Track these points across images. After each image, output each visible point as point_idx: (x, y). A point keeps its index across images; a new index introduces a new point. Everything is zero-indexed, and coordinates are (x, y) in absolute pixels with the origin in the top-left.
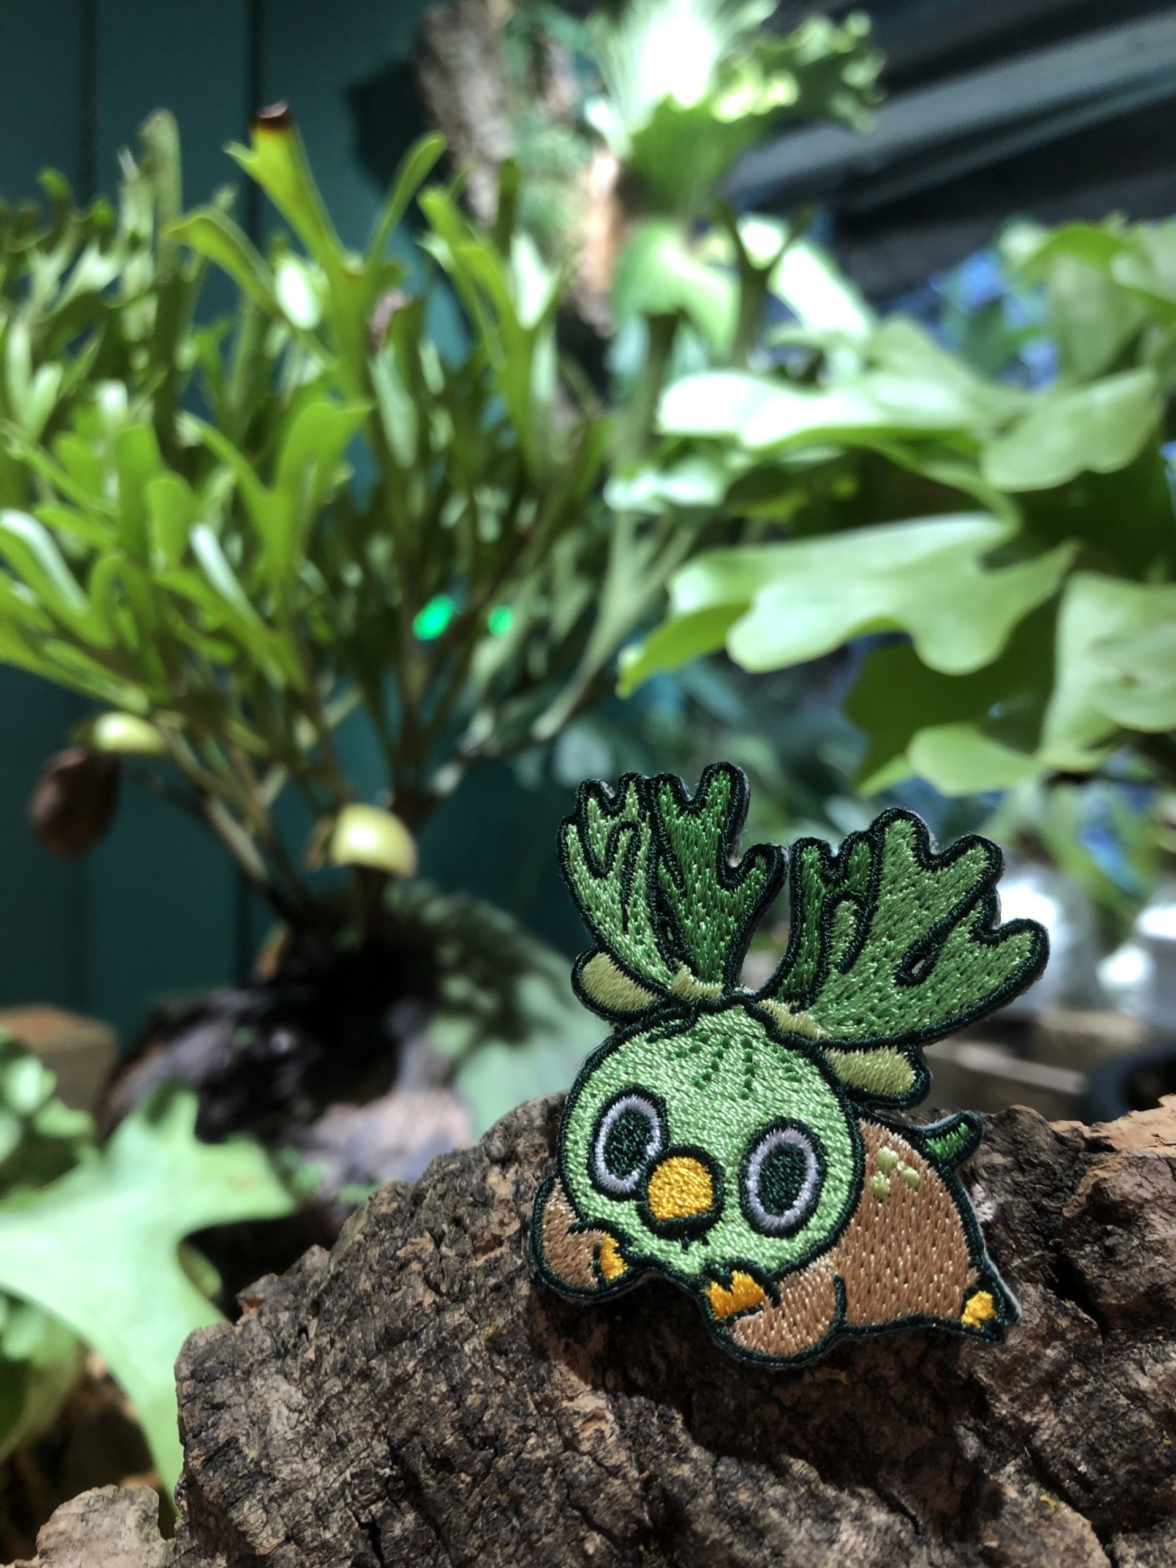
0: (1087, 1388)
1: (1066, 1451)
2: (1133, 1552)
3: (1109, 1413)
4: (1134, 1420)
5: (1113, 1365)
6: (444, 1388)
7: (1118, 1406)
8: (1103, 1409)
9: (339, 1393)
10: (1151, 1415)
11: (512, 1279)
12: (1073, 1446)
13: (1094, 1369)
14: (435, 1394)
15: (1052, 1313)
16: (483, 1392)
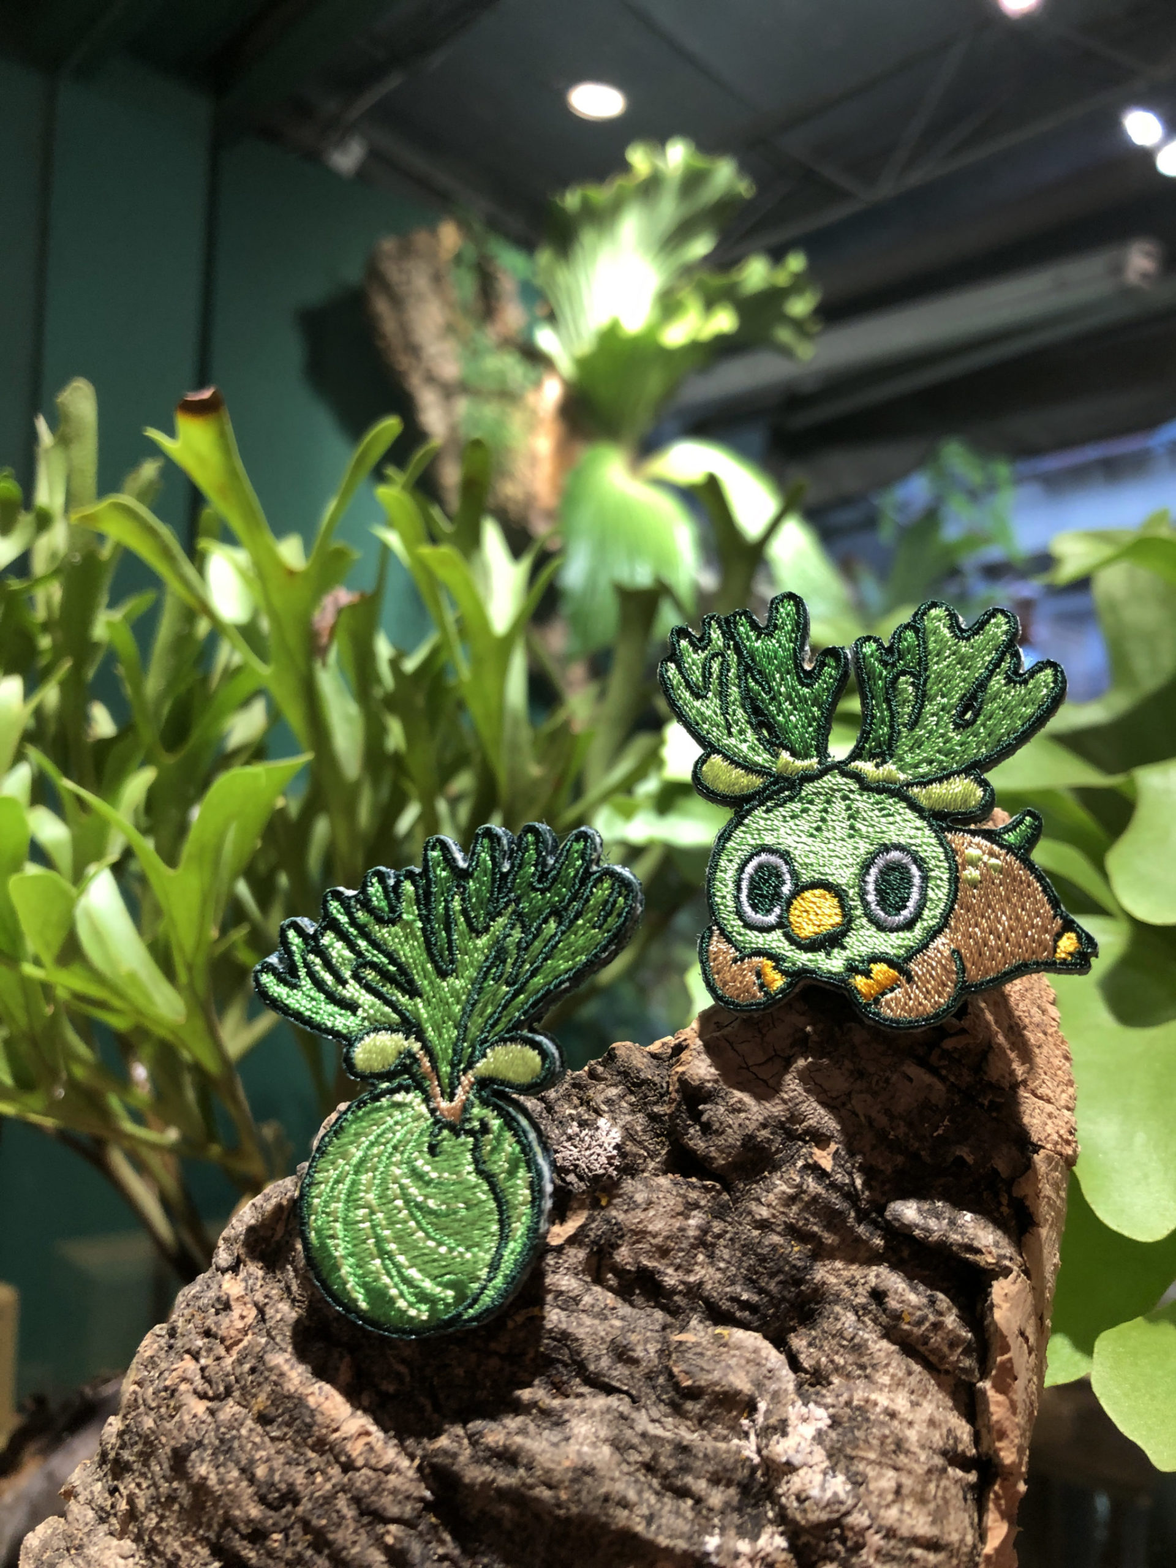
0: (728, 1236)
1: (728, 1289)
2: (804, 1343)
3: (748, 1248)
4: (767, 1243)
5: (741, 1210)
6: (235, 1473)
7: (753, 1238)
8: (743, 1246)
10: (779, 1234)
11: (262, 1357)
12: (733, 1283)
13: (729, 1219)
14: (230, 1483)
15: (682, 1192)
16: (268, 1460)
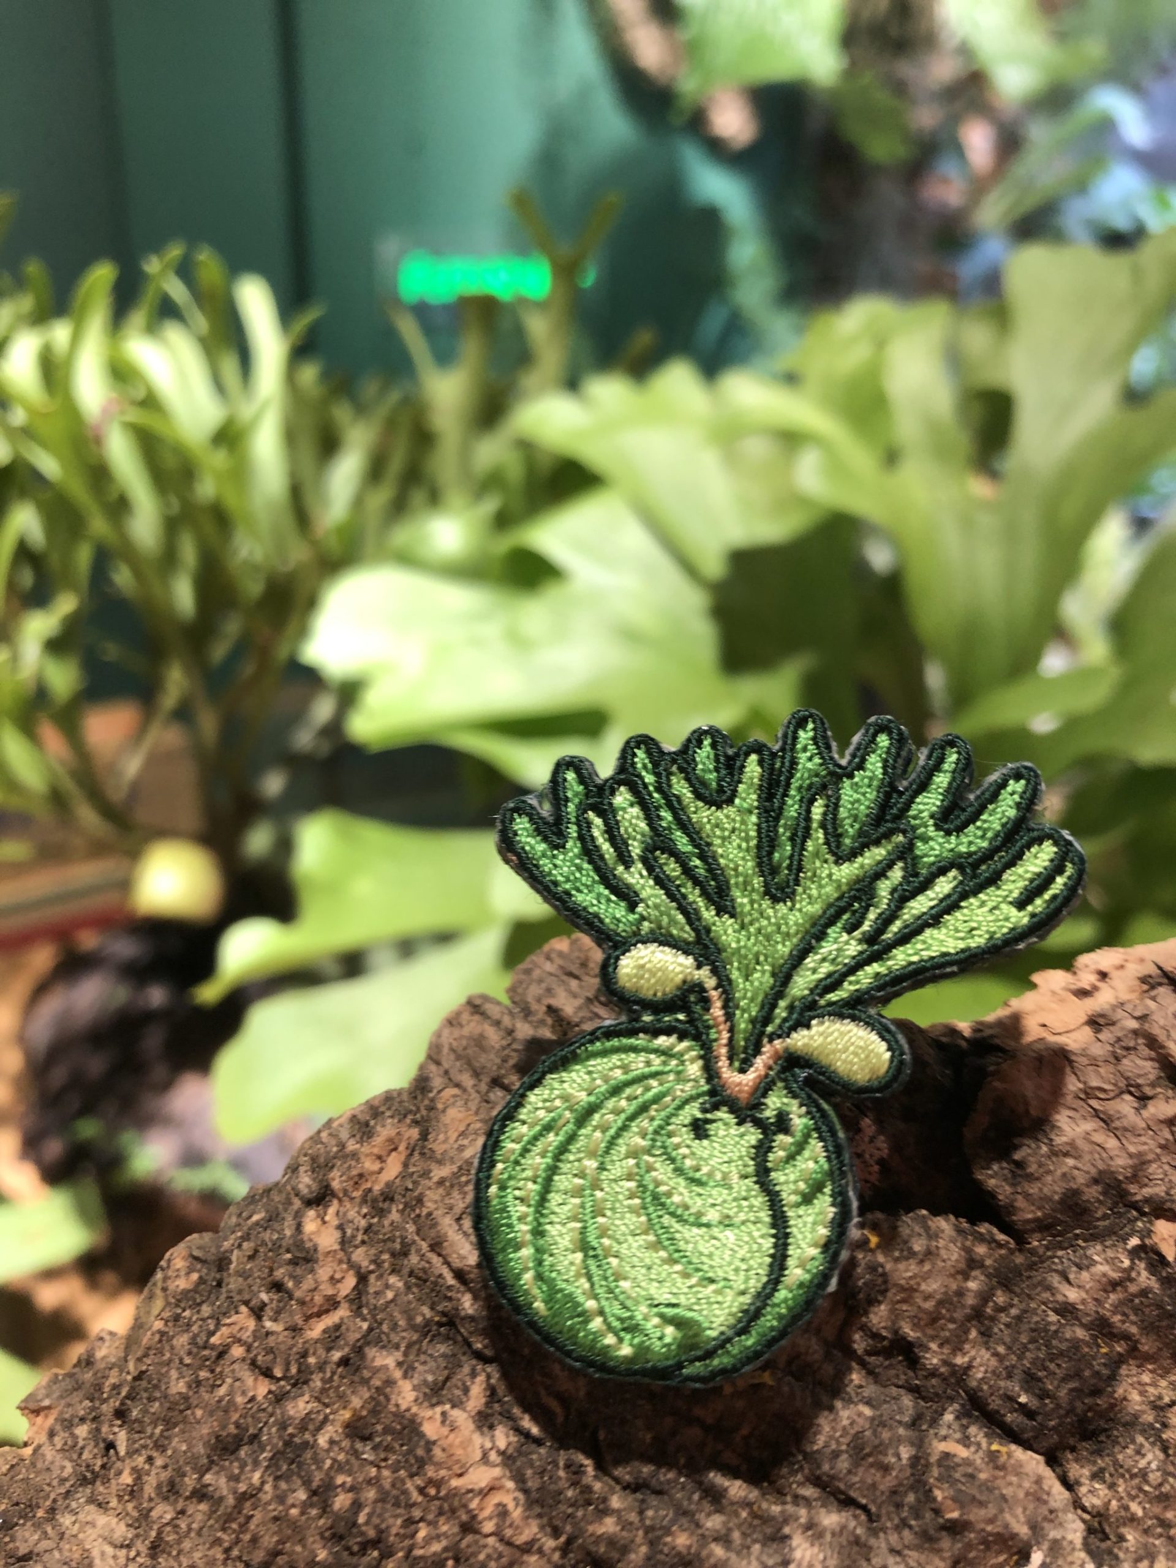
0: (1014, 1312)
1: (1002, 1384)
2: (1086, 1472)
3: (1040, 1333)
4: (1068, 1335)
5: (1035, 1281)
6: (302, 1495)
7: (1050, 1323)
8: (1033, 1330)
9: (173, 1519)
10: (1083, 1326)
11: (361, 1348)
12: (1009, 1376)
13: (1017, 1289)
14: (293, 1506)
15: (968, 1243)
16: (352, 1489)
